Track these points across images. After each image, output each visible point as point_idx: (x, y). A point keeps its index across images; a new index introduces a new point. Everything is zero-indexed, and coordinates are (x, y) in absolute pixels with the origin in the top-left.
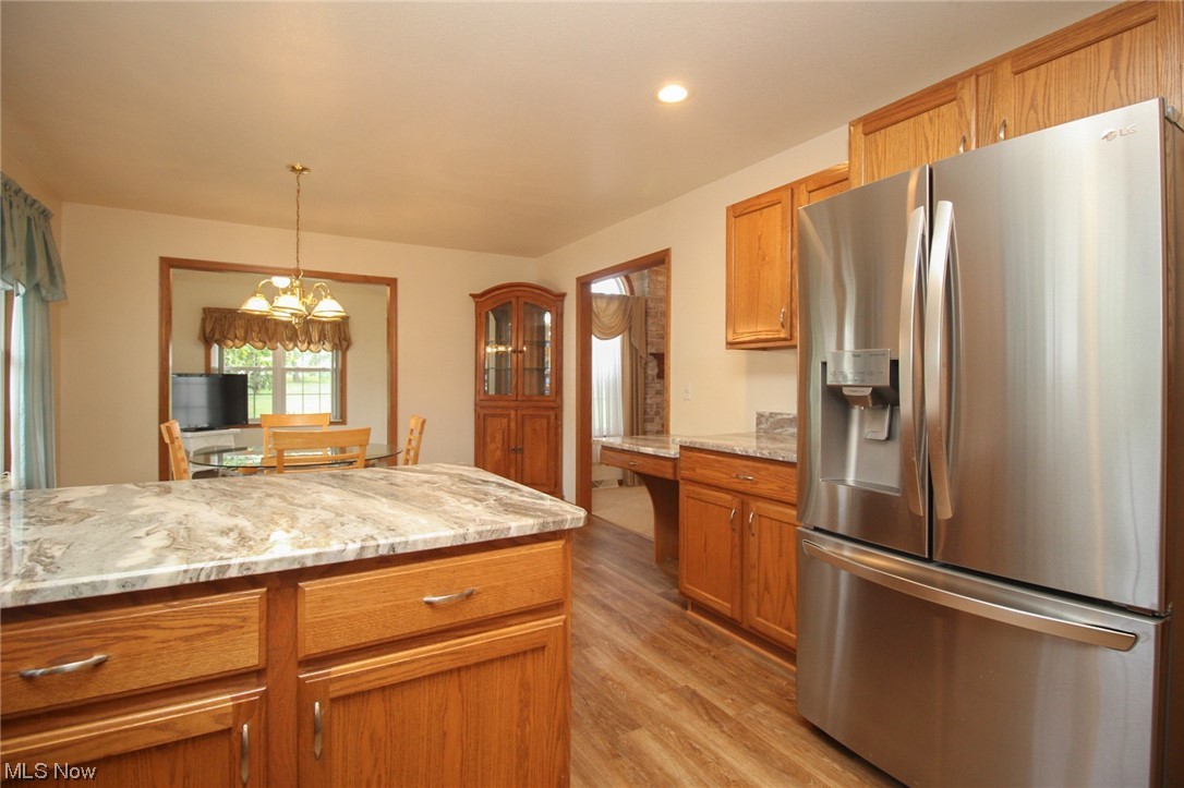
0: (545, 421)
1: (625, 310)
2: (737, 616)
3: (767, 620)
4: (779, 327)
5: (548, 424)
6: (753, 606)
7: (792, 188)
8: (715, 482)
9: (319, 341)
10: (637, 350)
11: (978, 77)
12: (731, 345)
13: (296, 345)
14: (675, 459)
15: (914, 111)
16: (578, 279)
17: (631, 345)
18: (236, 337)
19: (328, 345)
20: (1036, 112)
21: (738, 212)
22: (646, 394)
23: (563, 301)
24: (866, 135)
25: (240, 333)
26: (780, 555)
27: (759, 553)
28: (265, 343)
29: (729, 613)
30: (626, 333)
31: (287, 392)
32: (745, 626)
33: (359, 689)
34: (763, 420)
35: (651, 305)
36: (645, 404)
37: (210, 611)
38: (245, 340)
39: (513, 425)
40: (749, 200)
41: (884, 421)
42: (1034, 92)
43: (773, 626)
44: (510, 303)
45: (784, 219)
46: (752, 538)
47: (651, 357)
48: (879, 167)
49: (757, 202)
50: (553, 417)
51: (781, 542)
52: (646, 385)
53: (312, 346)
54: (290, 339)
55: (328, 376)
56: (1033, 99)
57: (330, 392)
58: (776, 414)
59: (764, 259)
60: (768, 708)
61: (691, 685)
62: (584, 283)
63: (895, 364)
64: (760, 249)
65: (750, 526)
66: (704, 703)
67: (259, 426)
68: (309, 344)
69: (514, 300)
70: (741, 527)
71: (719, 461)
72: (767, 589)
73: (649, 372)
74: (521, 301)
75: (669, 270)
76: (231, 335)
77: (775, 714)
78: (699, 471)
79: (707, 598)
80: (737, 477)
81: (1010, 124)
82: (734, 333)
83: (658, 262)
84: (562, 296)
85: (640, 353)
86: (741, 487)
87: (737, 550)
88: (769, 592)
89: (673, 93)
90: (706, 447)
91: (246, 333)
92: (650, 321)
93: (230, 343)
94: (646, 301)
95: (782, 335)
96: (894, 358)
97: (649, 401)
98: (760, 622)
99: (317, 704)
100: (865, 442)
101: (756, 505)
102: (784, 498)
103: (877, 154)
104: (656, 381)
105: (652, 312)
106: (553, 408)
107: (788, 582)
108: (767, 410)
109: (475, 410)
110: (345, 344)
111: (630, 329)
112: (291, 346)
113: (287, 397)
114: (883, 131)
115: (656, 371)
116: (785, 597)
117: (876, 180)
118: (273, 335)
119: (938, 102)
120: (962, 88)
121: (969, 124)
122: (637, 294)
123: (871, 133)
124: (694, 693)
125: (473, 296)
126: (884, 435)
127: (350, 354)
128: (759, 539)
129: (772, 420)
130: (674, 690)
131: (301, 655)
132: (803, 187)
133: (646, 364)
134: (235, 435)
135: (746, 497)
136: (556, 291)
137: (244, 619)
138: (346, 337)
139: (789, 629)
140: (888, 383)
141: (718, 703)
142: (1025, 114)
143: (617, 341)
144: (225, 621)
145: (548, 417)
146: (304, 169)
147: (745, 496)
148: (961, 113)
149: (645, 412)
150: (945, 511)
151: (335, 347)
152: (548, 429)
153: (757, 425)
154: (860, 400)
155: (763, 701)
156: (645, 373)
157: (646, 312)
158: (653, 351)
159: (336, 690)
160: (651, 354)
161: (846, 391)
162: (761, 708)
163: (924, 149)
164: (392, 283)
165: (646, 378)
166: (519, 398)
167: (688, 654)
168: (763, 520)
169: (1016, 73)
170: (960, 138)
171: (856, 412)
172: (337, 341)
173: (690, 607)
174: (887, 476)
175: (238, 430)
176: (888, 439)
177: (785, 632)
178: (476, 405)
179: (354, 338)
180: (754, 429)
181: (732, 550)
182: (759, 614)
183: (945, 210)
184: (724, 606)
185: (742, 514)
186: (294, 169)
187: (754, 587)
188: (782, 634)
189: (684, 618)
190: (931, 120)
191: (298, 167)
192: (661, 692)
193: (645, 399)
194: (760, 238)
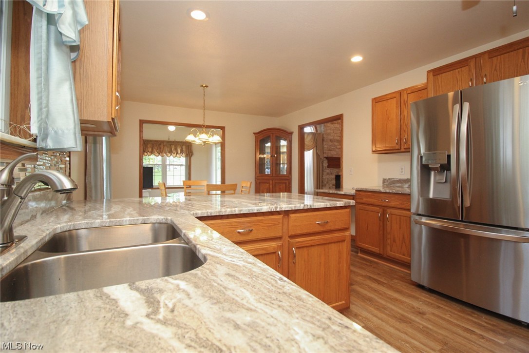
0: (284, 185)
1: (314, 139)
2: (381, 253)
3: (394, 253)
4: (395, 145)
5: (286, 186)
6: (389, 248)
7: (400, 93)
8: (372, 203)
9: (181, 153)
10: (319, 156)
11: (476, 58)
12: (374, 152)
13: (171, 155)
14: (354, 195)
15: (453, 68)
16: (299, 126)
17: (317, 153)
18: (148, 151)
19: (184, 155)
20: (497, 71)
21: (376, 101)
22: (323, 174)
23: (291, 135)
24: (434, 76)
25: (150, 150)
26: (400, 228)
27: (391, 228)
28: (159, 154)
29: (378, 252)
30: (315, 149)
31: (168, 174)
32: (385, 256)
33: (302, 246)
34: (386, 181)
35: (325, 136)
36: (323, 178)
37: (272, 220)
38: (152, 153)
39: (271, 186)
40: (382, 96)
41: (444, 176)
42: (496, 65)
43: (397, 254)
44: (270, 136)
45: (397, 104)
46: (388, 223)
47: (325, 159)
48: (439, 88)
49: (385, 97)
50: (288, 183)
51: (400, 224)
52: (323, 170)
53: (178, 155)
54: (169, 152)
55: (183, 168)
56: (496, 67)
57: (184, 174)
58: (391, 179)
59: (388, 119)
60: (398, 281)
61: (368, 275)
62: (301, 128)
63: (449, 157)
64: (387, 115)
65: (387, 219)
66: (374, 279)
67: (158, 188)
68: (177, 154)
69: (271, 135)
70: (383, 219)
71: (374, 195)
72: (394, 241)
73: (324, 165)
74: (275, 135)
75: (342, 122)
76: (147, 151)
77: (401, 282)
78: (364, 199)
79: (368, 247)
80: (382, 200)
81: (488, 75)
82: (375, 147)
83: (338, 119)
84: (291, 133)
85: (321, 157)
86: (383, 204)
87: (382, 228)
88: (396, 243)
89: (357, 59)
90: (368, 190)
91: (152, 150)
92: (324, 143)
93: (146, 154)
94: (323, 135)
95: (397, 148)
96: (449, 154)
97: (324, 177)
98: (391, 254)
99: (294, 249)
100: (436, 183)
101: (389, 211)
102: (401, 207)
103: (438, 83)
104: (327, 169)
105: (325, 139)
106: (287, 179)
107: (404, 238)
108: (387, 177)
109: (255, 180)
110: (191, 154)
111: (316, 147)
112: (169, 155)
113: (168, 177)
114: (440, 75)
115: (327, 164)
116: (402, 244)
117: (438, 95)
118: (163, 151)
119: (461, 66)
120: (470, 62)
121: (473, 74)
122: (319, 132)
123: (436, 75)
124: (370, 277)
125: (254, 133)
126: (444, 181)
127: (192, 158)
128: (391, 223)
129: (389, 181)
130: (362, 276)
131: (290, 234)
132: (405, 92)
133: (323, 161)
134: (149, 192)
135: (386, 208)
136: (289, 131)
137: (279, 223)
138: (191, 150)
139: (404, 255)
140: (446, 163)
141: (380, 279)
142: (493, 72)
143: (311, 151)
144: (275, 223)
145: (286, 183)
146: (206, 86)
147: (384, 208)
148: (470, 70)
149: (322, 182)
150: (467, 203)
151: (186, 156)
152: (286, 188)
153: (383, 183)
154: (434, 169)
155: (396, 279)
156: (323, 165)
157: (323, 140)
158: (326, 156)
159: (298, 245)
160: (325, 157)
161: (430, 166)
162: (396, 281)
163: (456, 82)
164: (223, 128)
165: (323, 167)
166: (274, 175)
167: (363, 266)
168: (393, 216)
169: (490, 58)
170: (470, 79)
171: (433, 173)
172: (188, 153)
173: (359, 252)
174: (445, 194)
175: (150, 190)
176: (446, 182)
177: (402, 256)
178: (256, 178)
179: (194, 152)
180: (382, 184)
181: (379, 229)
182: (391, 251)
183: (466, 106)
184: (376, 250)
185: (384, 214)
186: (202, 86)
187: (389, 241)
188: (401, 257)
189: (358, 256)
190: (459, 72)
191: (204, 86)
192: (358, 276)
193: (323, 176)
194: (387, 111)
